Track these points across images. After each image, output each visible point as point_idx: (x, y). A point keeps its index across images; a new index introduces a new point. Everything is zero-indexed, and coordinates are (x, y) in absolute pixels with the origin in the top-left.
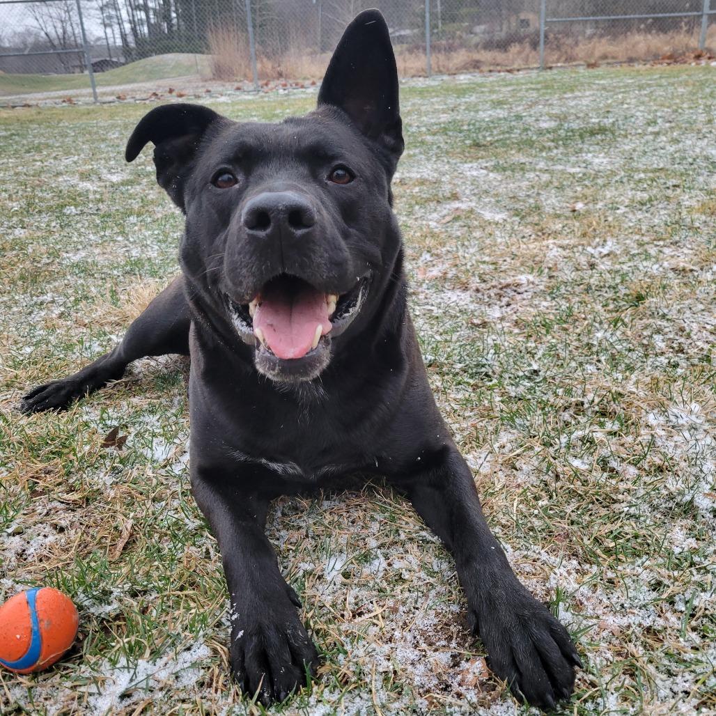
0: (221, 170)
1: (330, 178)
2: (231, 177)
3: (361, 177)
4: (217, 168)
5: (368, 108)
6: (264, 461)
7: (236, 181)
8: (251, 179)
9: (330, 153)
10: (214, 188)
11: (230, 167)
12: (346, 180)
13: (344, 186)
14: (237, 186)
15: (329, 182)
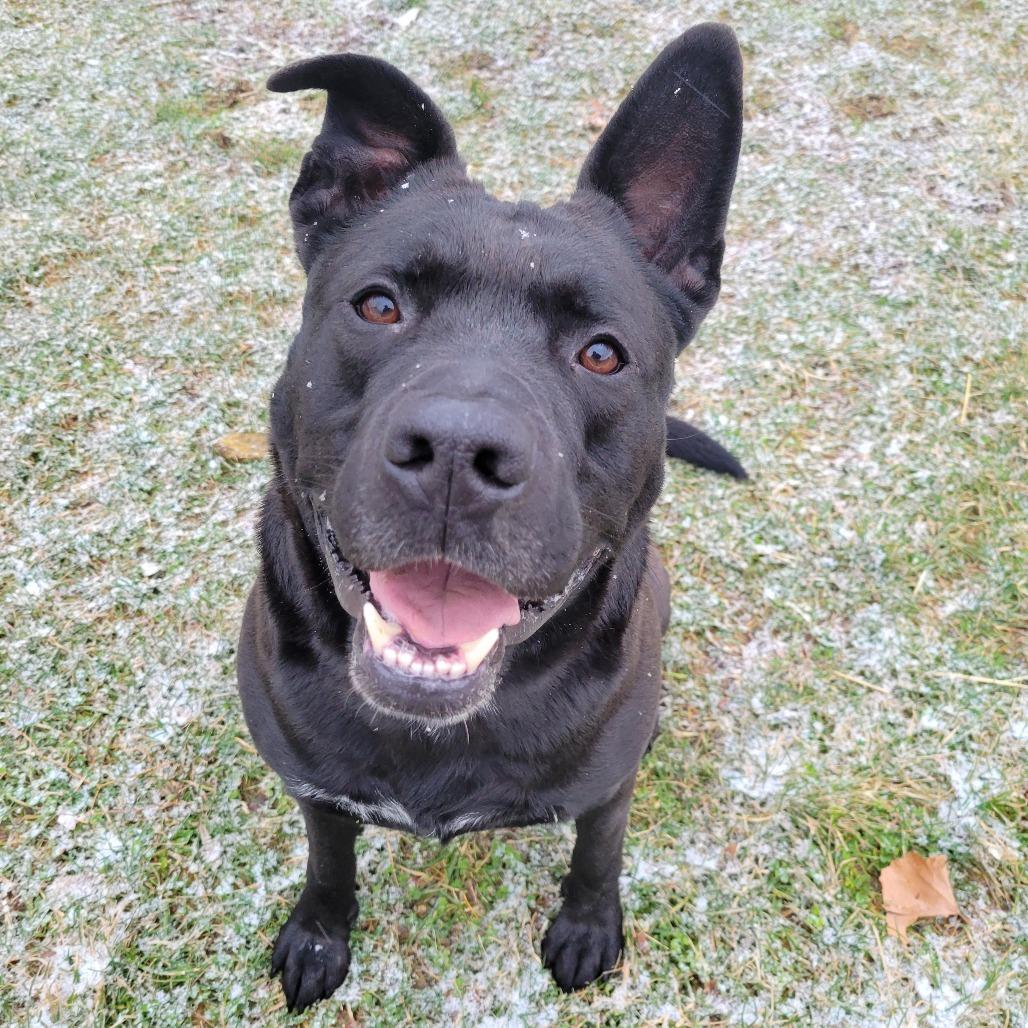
0: (374, 287)
1: (580, 358)
2: (390, 305)
3: (639, 365)
4: (369, 282)
5: (667, 206)
6: (345, 799)
7: (398, 319)
8: (429, 324)
9: (594, 308)
10: (353, 314)
11: (393, 287)
12: (608, 366)
13: (604, 378)
14: (396, 328)
15: (578, 367)
